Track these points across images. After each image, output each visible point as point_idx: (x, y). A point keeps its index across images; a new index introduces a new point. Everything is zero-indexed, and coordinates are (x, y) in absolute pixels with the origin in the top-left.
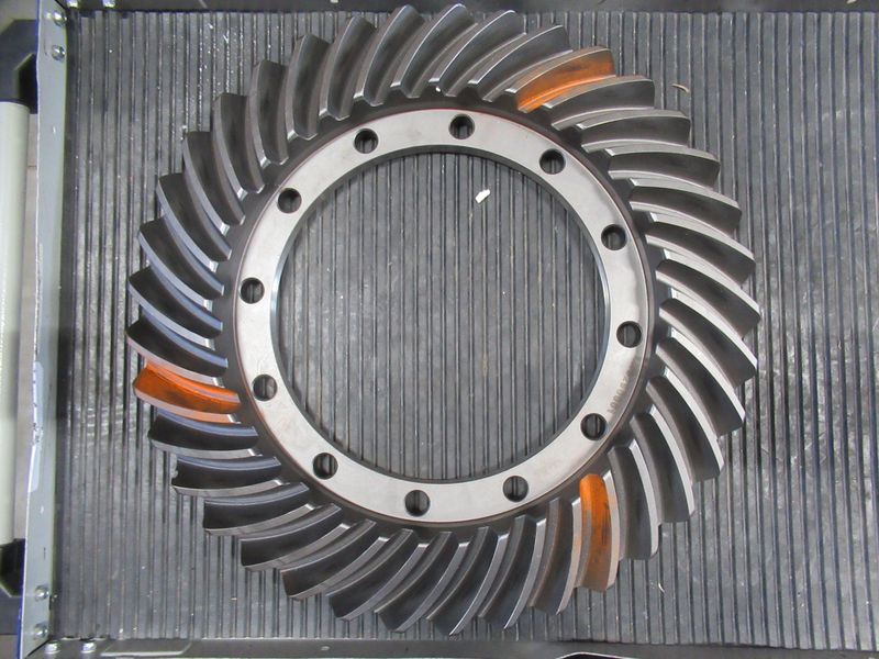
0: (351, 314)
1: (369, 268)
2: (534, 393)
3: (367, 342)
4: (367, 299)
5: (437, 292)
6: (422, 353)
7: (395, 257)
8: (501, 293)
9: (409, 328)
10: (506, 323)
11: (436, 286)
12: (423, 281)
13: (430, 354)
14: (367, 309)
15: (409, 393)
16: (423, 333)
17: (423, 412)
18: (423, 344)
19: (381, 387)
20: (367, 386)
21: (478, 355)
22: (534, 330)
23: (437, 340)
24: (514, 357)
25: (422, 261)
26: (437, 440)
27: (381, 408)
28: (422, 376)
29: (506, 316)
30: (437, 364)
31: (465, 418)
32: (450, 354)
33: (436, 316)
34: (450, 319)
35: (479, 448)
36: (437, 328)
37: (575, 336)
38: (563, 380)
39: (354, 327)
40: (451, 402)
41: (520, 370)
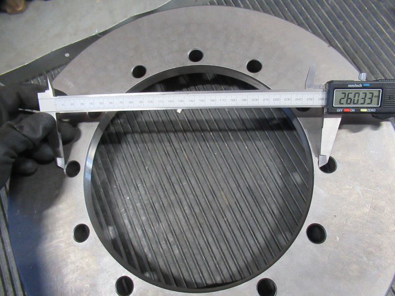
0: (137, 205)
1: (137, 175)
2: (260, 200)
3: (152, 217)
4: (143, 192)
5: (179, 170)
6: (186, 208)
7: (149, 163)
8: (215, 155)
9: (173, 198)
10: (225, 170)
11: (177, 167)
12: (169, 168)
13: (191, 207)
14: (145, 198)
15: (189, 235)
16: (182, 197)
17: (202, 243)
18: (184, 203)
19: (171, 239)
20: (163, 243)
21: (218, 194)
22: (242, 167)
23: (191, 196)
24: (239, 186)
25: (164, 158)
26: (218, 256)
27: (177, 252)
28: (192, 221)
29: (223, 166)
30: (197, 210)
31: (228, 234)
32: (202, 201)
33: (185, 183)
34: (193, 181)
35: (245, 250)
36: (188, 190)
37: (266, 159)
38: (272, 186)
39: (141, 212)
40: (215, 229)
41: (246, 192)
